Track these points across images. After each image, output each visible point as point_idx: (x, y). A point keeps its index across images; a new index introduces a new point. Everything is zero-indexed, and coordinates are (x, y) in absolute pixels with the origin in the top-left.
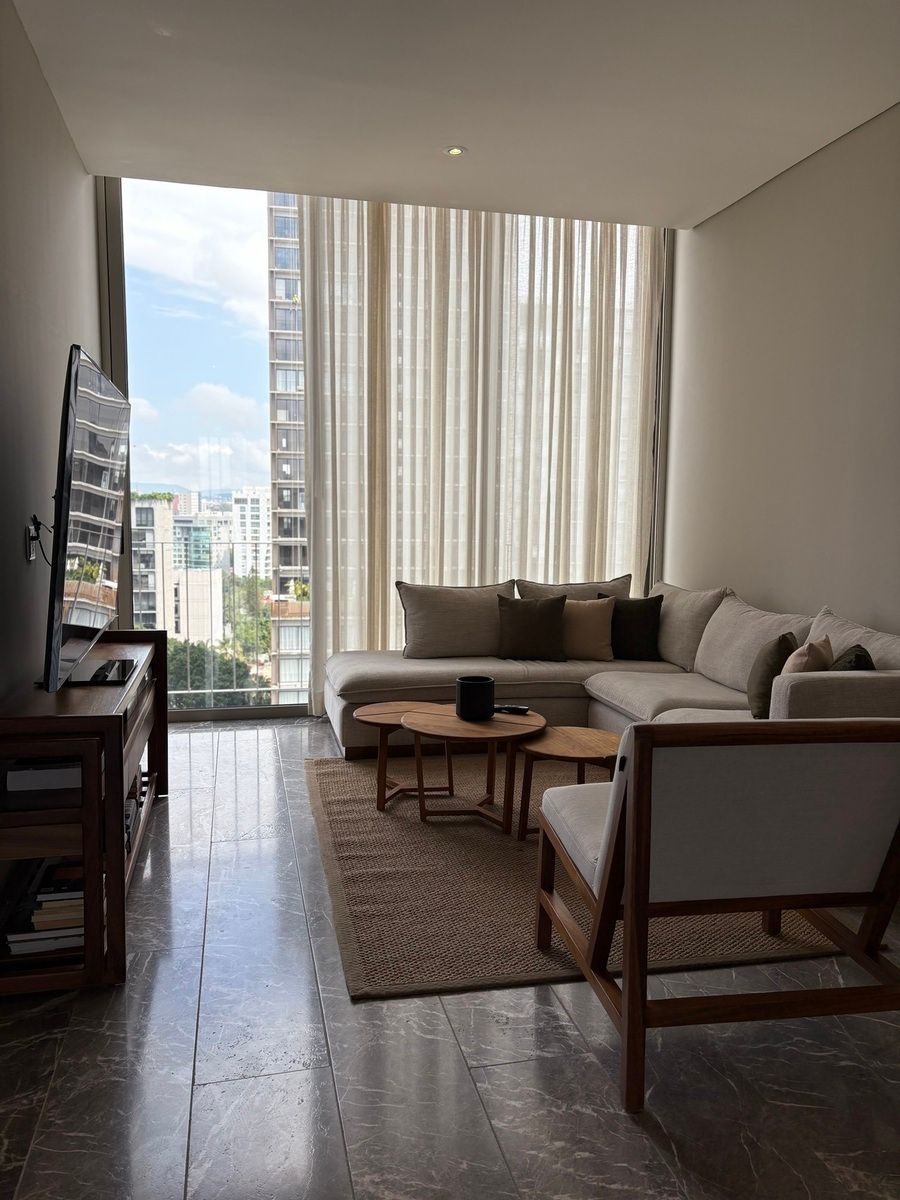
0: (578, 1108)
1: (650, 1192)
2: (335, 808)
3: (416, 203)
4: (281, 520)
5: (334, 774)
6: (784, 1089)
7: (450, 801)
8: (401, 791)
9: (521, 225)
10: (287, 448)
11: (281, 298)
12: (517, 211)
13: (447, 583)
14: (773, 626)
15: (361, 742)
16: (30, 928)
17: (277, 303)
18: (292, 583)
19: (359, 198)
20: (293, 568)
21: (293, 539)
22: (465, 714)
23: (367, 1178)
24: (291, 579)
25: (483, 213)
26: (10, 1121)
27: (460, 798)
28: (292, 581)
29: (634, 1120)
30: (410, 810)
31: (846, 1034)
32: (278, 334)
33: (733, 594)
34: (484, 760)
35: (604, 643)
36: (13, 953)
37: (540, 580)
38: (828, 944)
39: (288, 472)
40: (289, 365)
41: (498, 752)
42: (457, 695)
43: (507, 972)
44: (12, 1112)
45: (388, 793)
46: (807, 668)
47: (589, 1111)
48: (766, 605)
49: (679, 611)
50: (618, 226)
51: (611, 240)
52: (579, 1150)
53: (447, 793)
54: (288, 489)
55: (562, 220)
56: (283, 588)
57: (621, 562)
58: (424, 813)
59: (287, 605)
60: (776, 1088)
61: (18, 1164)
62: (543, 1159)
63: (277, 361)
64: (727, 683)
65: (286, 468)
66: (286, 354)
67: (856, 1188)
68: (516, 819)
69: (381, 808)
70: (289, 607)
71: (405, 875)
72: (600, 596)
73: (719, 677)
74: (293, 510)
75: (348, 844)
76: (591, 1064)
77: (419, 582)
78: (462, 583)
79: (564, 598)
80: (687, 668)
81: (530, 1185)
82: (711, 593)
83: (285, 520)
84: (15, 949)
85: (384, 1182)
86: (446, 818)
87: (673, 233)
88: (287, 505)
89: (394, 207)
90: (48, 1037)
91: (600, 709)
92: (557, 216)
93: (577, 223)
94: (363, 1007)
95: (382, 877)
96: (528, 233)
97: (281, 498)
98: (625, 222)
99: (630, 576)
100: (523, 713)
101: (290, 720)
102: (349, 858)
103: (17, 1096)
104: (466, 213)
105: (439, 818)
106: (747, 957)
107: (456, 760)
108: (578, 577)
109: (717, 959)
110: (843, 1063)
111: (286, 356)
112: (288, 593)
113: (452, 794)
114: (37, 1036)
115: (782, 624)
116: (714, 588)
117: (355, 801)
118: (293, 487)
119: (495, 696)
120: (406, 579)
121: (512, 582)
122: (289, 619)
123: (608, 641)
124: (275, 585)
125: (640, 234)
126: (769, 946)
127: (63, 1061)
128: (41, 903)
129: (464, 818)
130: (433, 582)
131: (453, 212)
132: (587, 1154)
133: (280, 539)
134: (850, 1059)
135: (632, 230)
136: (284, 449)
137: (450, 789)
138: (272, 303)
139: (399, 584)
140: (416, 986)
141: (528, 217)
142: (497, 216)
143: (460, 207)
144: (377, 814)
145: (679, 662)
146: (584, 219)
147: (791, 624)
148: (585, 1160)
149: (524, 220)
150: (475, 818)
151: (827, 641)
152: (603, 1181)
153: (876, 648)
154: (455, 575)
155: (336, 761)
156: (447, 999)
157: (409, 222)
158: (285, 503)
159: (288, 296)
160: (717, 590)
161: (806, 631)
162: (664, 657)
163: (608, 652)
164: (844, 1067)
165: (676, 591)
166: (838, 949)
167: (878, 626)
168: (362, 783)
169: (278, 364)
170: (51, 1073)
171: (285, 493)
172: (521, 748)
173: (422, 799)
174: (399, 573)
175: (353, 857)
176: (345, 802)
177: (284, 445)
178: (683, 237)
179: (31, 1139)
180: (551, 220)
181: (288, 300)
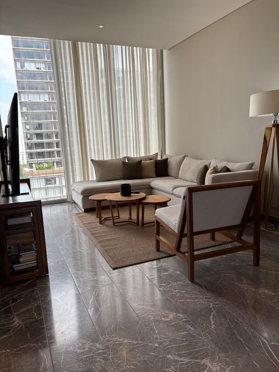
0: (179, 283)
1: (201, 296)
2: (87, 225)
3: (86, 42)
4: (28, 144)
5: (83, 216)
6: (225, 272)
7: (119, 220)
8: (105, 218)
9: (118, 48)
10: (27, 120)
11: (19, 68)
12: (117, 44)
13: (105, 159)
14: (201, 164)
15: (88, 207)
16: (19, 263)
17: (18, 70)
18: (34, 165)
19: (68, 40)
20: (34, 160)
21: (33, 150)
22: (123, 195)
23: (134, 304)
24: (33, 163)
25: (107, 45)
26: (34, 309)
27: (121, 218)
28: (34, 164)
29: (193, 283)
30: (110, 223)
31: (235, 259)
32: (19, 81)
33: (188, 156)
34: (128, 208)
35: (153, 173)
36: (15, 270)
37: (132, 156)
38: (230, 240)
39: (28, 128)
40: (26, 92)
41: (132, 205)
42: (120, 190)
43: (151, 257)
44: (33, 307)
45: (102, 219)
46: (213, 173)
47: (182, 283)
48: (197, 158)
49: (173, 162)
50: (147, 49)
51: (145, 53)
52: (182, 291)
53: (118, 217)
54: (29, 134)
55: (130, 47)
56: (31, 167)
57: (154, 150)
58: (114, 223)
59: (33, 172)
60: (223, 272)
61: (42, 317)
62: (175, 294)
63: (20, 91)
64: (189, 180)
65: (28, 127)
66: (23, 88)
67: (246, 288)
68: (140, 222)
69: (101, 223)
70: (34, 173)
71: (115, 239)
72: (151, 159)
73: (186, 179)
74: (32, 141)
75: (95, 233)
76: (179, 274)
77: (97, 159)
78: (110, 158)
79: (141, 161)
80: (176, 177)
81: (173, 299)
82: (182, 156)
83: (29, 144)
84: (16, 269)
85: (138, 305)
86: (120, 224)
87: (162, 51)
88: (29, 139)
89: (79, 43)
90: (33, 289)
91: (155, 191)
92: (129, 46)
93: (135, 48)
94: (116, 271)
95: (109, 240)
96: (120, 51)
97: (27, 136)
98: (149, 48)
99: (158, 153)
100: (138, 193)
101: (62, 204)
102: (97, 237)
103: (32, 303)
104: (102, 45)
105: (118, 224)
106: (209, 246)
107: (119, 209)
108: (143, 155)
109: (202, 248)
110: (236, 265)
111: (23, 89)
112: (33, 168)
113: (119, 218)
114: (30, 289)
115: (203, 163)
116: (182, 155)
117: (93, 223)
118: (31, 133)
119: (131, 189)
120: (93, 158)
121: (125, 157)
122: (34, 176)
123: (154, 172)
124: (28, 166)
125: (153, 51)
126: (213, 243)
127: (41, 294)
128: (21, 256)
129: (125, 223)
130: (101, 159)
131: (98, 44)
132: (184, 292)
133: (28, 151)
134: (238, 264)
135: (151, 50)
136: (26, 120)
137: (119, 216)
138: (16, 70)
139: (92, 160)
140: (129, 264)
141: (120, 46)
142: (111, 46)
143: (100, 43)
144: (100, 225)
145: (174, 176)
146: (137, 47)
147: (206, 162)
148: (184, 293)
149: (119, 47)
150: (129, 222)
151: (217, 166)
152: (190, 296)
153: (229, 166)
154: (107, 157)
155: (81, 213)
156: (138, 265)
157: (84, 48)
158: (28, 138)
159: (22, 68)
160: (183, 155)
161: (210, 164)
162: (170, 175)
163: (154, 175)
164: (237, 266)
165: (171, 156)
166: (233, 240)
167: (228, 161)
168: (92, 218)
169: (21, 91)
170: (39, 297)
171: (28, 135)
172: (141, 202)
173: (113, 220)
174: (91, 157)
175: (99, 236)
176: (89, 223)
177: (26, 119)
178: (165, 52)
179: (42, 312)
180: (127, 47)
181: (22, 69)
